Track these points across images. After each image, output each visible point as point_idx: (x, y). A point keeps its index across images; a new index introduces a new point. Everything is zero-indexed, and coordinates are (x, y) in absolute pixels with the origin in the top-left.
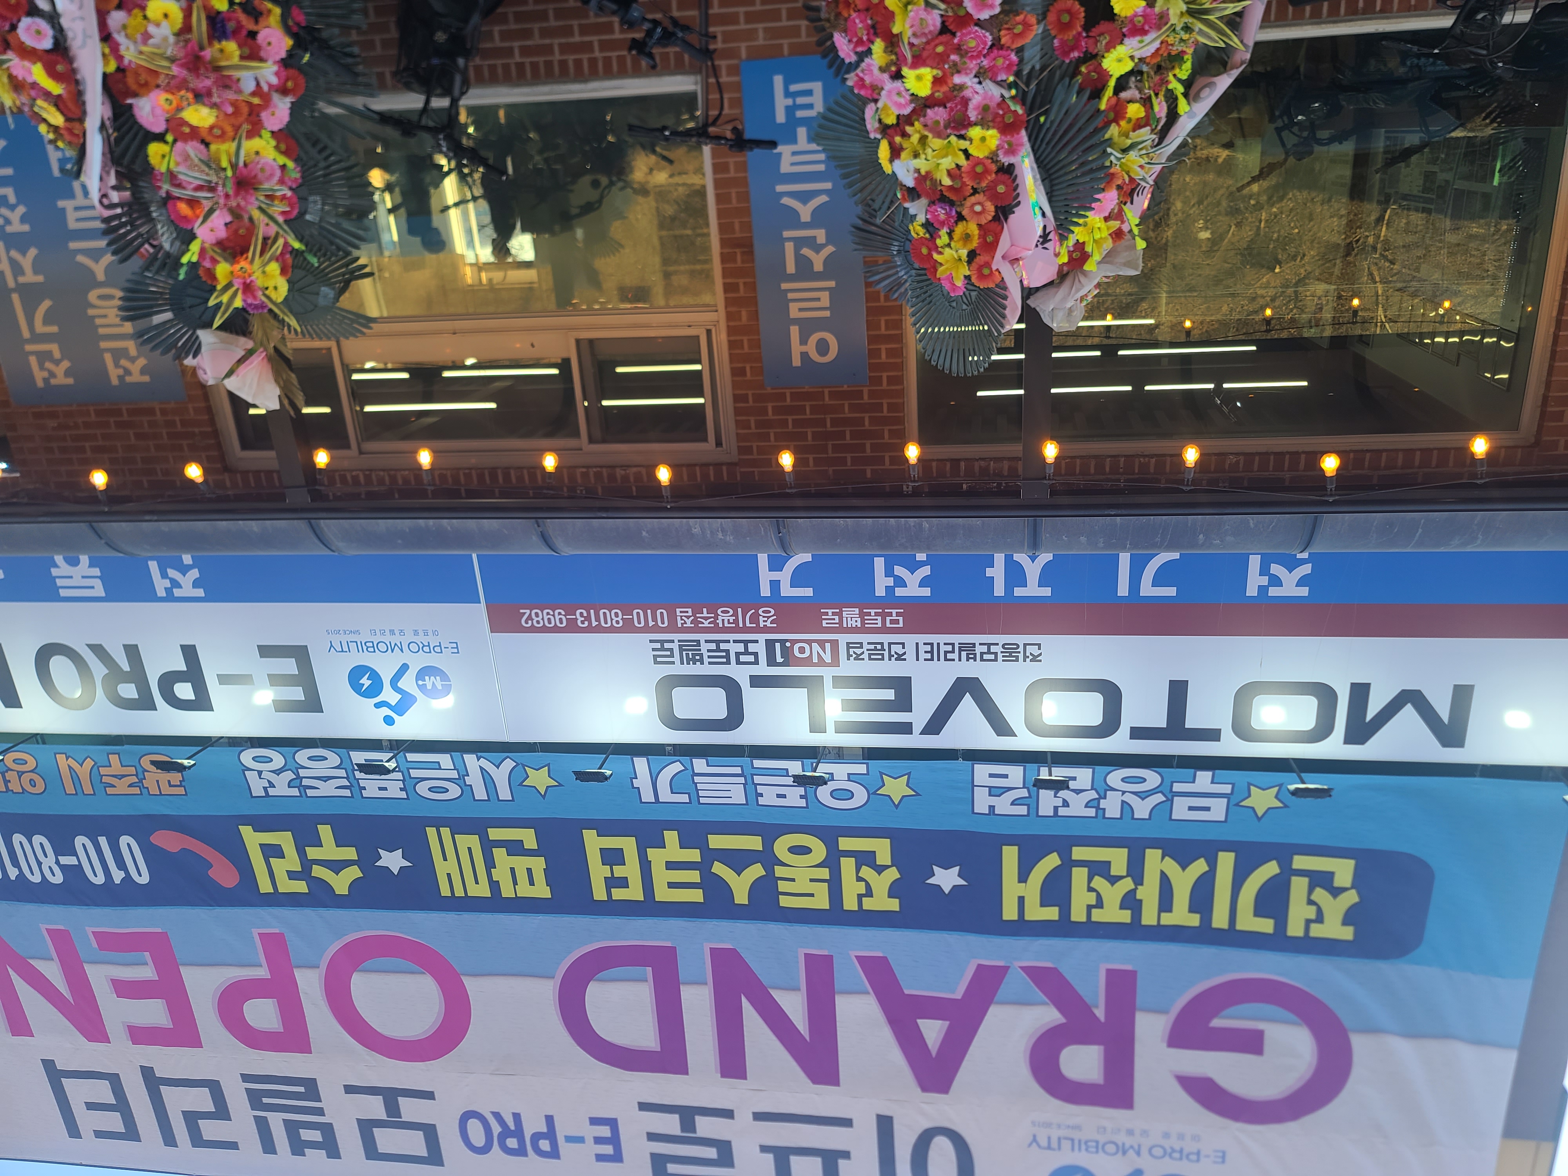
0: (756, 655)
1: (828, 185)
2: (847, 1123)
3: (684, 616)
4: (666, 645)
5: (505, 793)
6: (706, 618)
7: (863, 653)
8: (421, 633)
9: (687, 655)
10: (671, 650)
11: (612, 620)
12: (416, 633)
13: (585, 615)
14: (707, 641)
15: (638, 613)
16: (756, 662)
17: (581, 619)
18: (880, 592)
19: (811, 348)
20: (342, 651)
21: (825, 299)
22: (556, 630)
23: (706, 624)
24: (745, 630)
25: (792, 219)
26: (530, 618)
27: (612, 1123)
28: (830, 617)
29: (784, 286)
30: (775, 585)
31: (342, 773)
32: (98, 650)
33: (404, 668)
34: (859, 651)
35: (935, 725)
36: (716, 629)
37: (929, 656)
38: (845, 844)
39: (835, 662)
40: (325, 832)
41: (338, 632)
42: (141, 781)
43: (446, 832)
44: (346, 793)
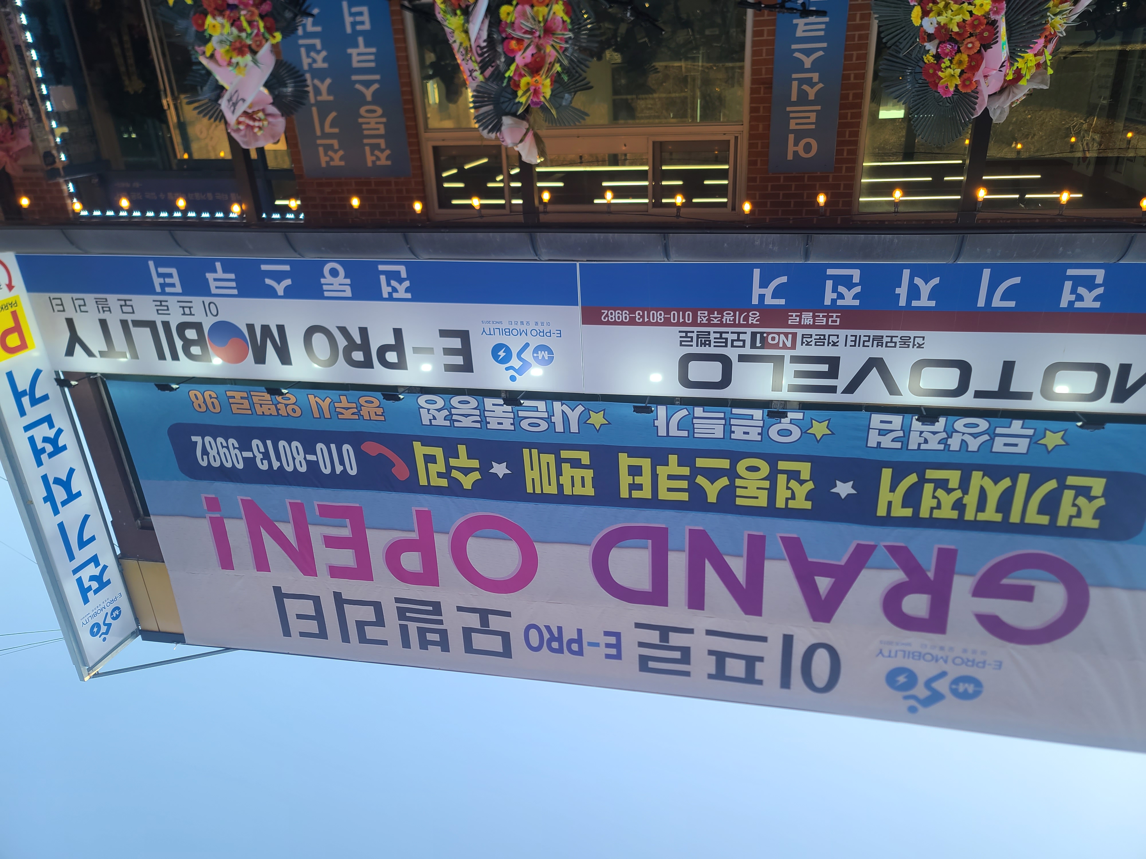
0: (744, 341)
1: (825, 45)
2: (764, 639)
3: (702, 316)
4: (689, 335)
5: (574, 428)
6: (716, 318)
7: (812, 341)
8: (540, 324)
9: (701, 341)
10: (692, 337)
11: (657, 317)
12: (537, 324)
13: (641, 314)
14: (714, 332)
15: (674, 314)
16: (744, 346)
17: (638, 317)
18: (827, 302)
19: (800, 149)
20: (490, 334)
21: (813, 117)
22: (622, 323)
23: (716, 321)
24: (740, 325)
25: (799, 67)
26: (607, 315)
27: (617, 635)
28: (793, 318)
29: (788, 109)
30: (762, 297)
31: (477, 412)
32: (343, 330)
33: (527, 345)
34: (809, 340)
35: (851, 388)
36: (721, 325)
37: (853, 343)
38: (782, 465)
39: (793, 347)
40: (462, 449)
41: (489, 322)
42: (359, 411)
43: (535, 452)
44: (478, 425)
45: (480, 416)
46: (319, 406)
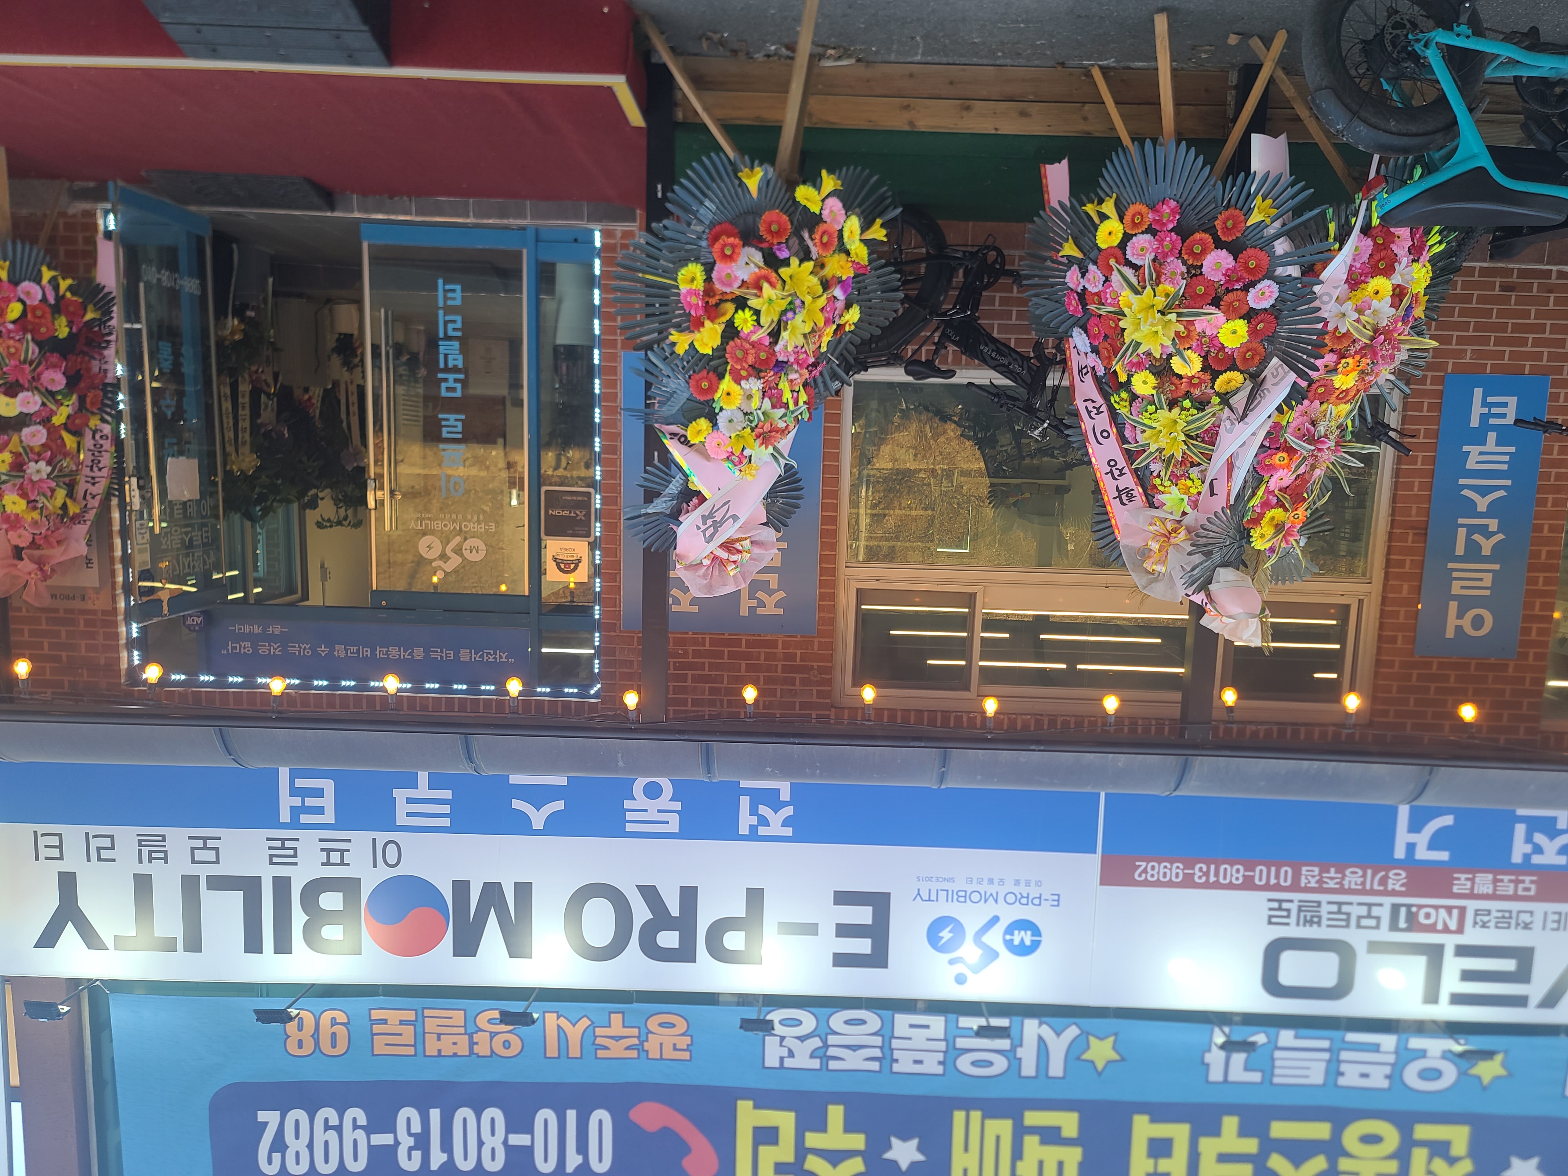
0: (1378, 918)
1: (1508, 483)
3: (1309, 875)
4: (1285, 905)
5: (1056, 1068)
6: (1332, 878)
7: (1489, 921)
8: (1023, 883)
9: (1305, 916)
10: (1288, 910)
11: (1232, 875)
12: (1017, 883)
13: (1205, 869)
14: (1329, 903)
15: (1261, 871)
16: (1377, 927)
17: (1199, 874)
18: (1517, 858)
19: (1466, 623)
20: (929, 900)
21: (1488, 580)
22: (1170, 884)
23: (1331, 884)
24: (1373, 892)
25: (1470, 508)
26: (1145, 871)
28: (1461, 883)
29: (1450, 566)
30: (1411, 847)
31: (878, 1041)
32: (650, 894)
34: (1486, 919)
35: (1550, 1001)
36: (1341, 890)
37: (1555, 925)
38: (1423, 1132)
39: (1460, 930)
40: (836, 1114)
41: (930, 879)
42: (642, 1043)
43: (976, 1115)
44: (875, 1066)
45: (881, 1048)
46: (562, 1034)
